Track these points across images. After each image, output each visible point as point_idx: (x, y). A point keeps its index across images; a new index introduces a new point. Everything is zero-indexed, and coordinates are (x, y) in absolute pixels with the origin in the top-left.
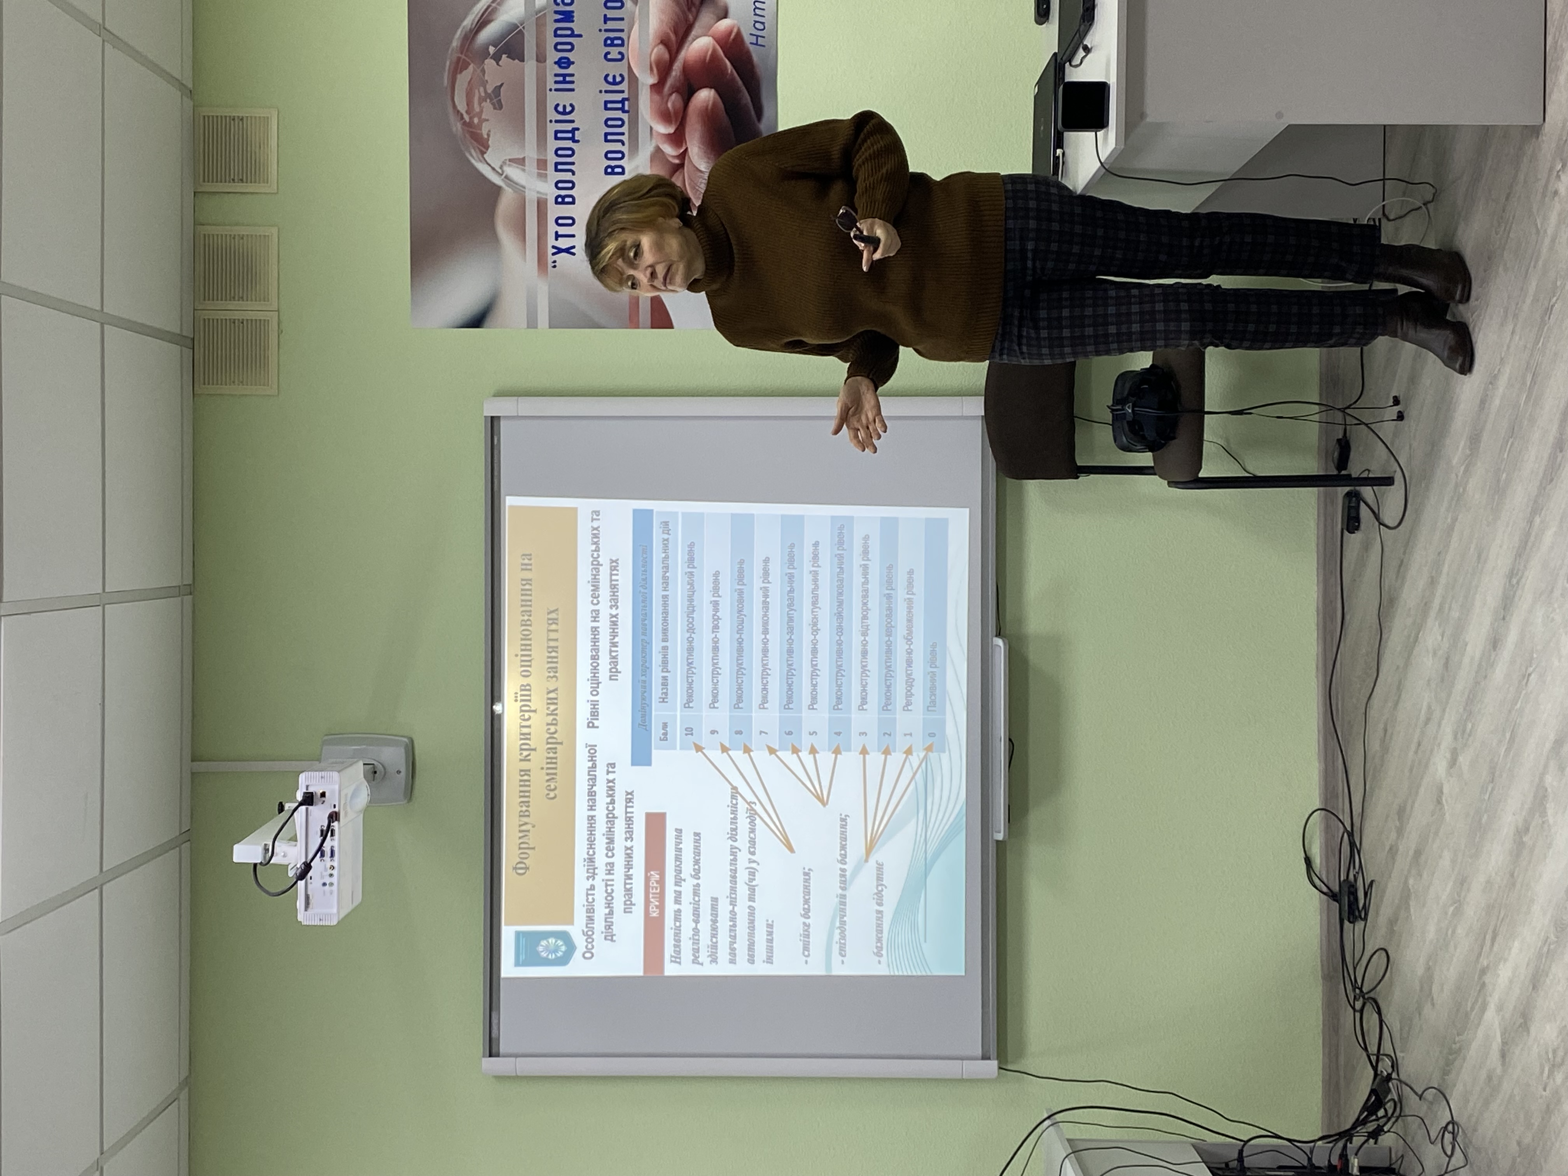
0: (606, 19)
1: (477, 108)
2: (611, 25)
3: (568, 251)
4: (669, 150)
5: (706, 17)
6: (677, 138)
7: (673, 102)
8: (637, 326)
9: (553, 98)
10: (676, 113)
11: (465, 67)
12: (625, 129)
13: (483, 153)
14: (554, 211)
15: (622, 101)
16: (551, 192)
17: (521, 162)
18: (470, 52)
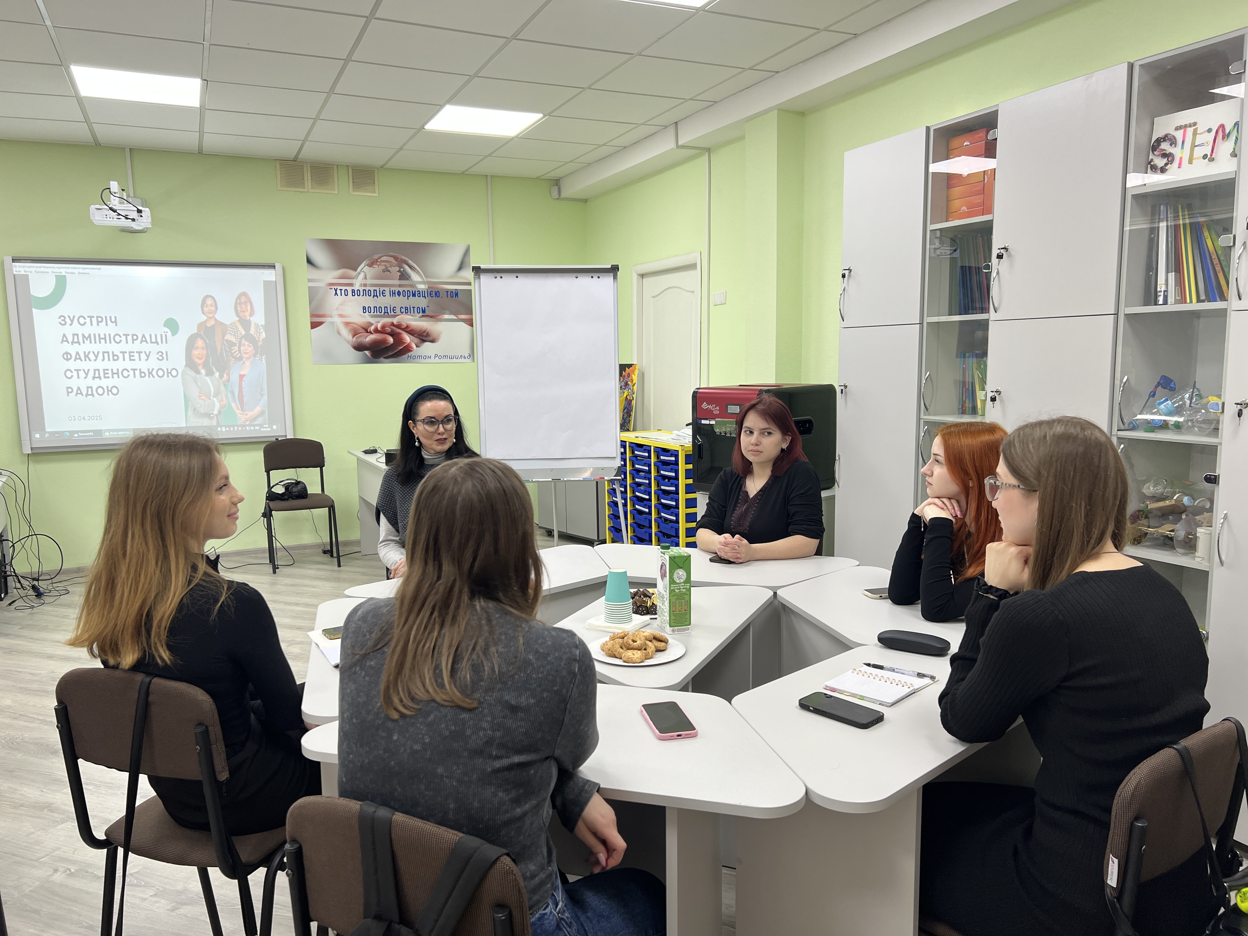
0: (414, 308)
1: (382, 264)
2: (412, 309)
3: (336, 293)
4: (372, 328)
5: (416, 340)
6: (376, 331)
7: (388, 330)
8: (311, 317)
9: (387, 289)
10: (385, 330)
11: (396, 261)
12: (378, 313)
13: (368, 265)
14: (349, 289)
15: (388, 313)
16: (356, 288)
17: (365, 278)
18: (401, 262)
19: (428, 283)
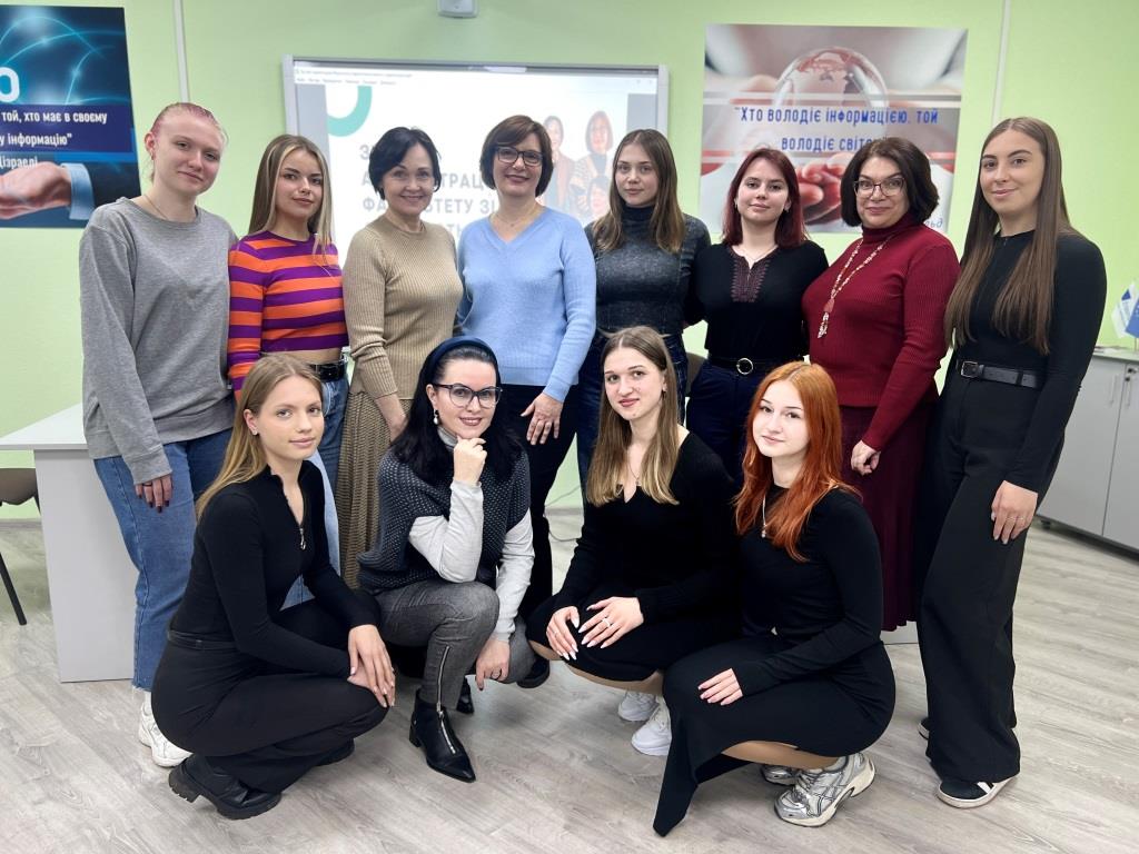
1: (821, 66)
3: (744, 116)
7: (818, 177)
8: (703, 155)
10: (812, 178)
11: (843, 60)
12: (805, 150)
13: (798, 68)
14: (765, 109)
15: (819, 149)
16: (775, 108)
17: (792, 90)
18: (851, 62)
19: (890, 97)
